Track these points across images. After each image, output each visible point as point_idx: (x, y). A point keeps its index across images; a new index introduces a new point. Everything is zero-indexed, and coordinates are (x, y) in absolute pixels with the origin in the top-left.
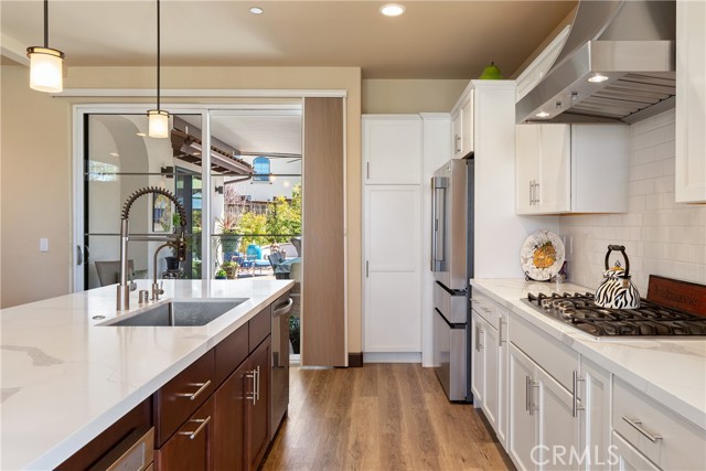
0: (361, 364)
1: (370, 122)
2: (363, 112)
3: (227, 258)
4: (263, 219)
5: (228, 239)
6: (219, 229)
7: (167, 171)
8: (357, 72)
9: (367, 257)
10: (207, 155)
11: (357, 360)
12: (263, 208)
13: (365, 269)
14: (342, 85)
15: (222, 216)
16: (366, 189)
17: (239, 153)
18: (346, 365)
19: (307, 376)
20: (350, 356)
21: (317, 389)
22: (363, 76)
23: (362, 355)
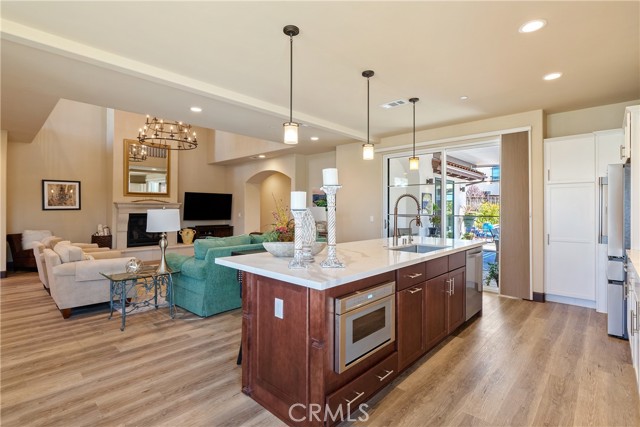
0: (544, 301)
1: (549, 143)
2: (545, 136)
3: (468, 231)
5: (468, 219)
6: (462, 213)
7: (429, 182)
8: (539, 113)
9: (548, 231)
11: (540, 298)
13: (545, 240)
14: (531, 123)
15: (464, 205)
16: (548, 188)
17: (475, 166)
18: (531, 298)
19: (502, 299)
20: (534, 293)
21: (507, 307)
22: (546, 114)
23: (544, 295)
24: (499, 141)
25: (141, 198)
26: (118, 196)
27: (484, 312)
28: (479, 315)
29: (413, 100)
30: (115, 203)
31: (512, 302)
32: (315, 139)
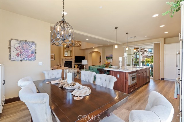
0: (164, 80)
1: (165, 45)
2: (164, 44)
4: (150, 59)
5: (143, 62)
7: (134, 53)
8: (163, 39)
9: (165, 65)
10: (140, 50)
11: (163, 79)
12: (150, 57)
13: (164, 66)
14: (161, 41)
15: (142, 59)
16: (165, 55)
17: (145, 49)
19: (154, 80)
20: (161, 78)
21: (155, 81)
22: (164, 39)
23: (164, 79)
24: (153, 45)
25: (67, 58)
26: (62, 57)
27: (150, 81)
28: (149, 82)
29: (135, 37)
30: (62, 59)
31: (156, 80)
32: (109, 44)
